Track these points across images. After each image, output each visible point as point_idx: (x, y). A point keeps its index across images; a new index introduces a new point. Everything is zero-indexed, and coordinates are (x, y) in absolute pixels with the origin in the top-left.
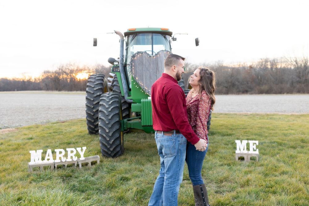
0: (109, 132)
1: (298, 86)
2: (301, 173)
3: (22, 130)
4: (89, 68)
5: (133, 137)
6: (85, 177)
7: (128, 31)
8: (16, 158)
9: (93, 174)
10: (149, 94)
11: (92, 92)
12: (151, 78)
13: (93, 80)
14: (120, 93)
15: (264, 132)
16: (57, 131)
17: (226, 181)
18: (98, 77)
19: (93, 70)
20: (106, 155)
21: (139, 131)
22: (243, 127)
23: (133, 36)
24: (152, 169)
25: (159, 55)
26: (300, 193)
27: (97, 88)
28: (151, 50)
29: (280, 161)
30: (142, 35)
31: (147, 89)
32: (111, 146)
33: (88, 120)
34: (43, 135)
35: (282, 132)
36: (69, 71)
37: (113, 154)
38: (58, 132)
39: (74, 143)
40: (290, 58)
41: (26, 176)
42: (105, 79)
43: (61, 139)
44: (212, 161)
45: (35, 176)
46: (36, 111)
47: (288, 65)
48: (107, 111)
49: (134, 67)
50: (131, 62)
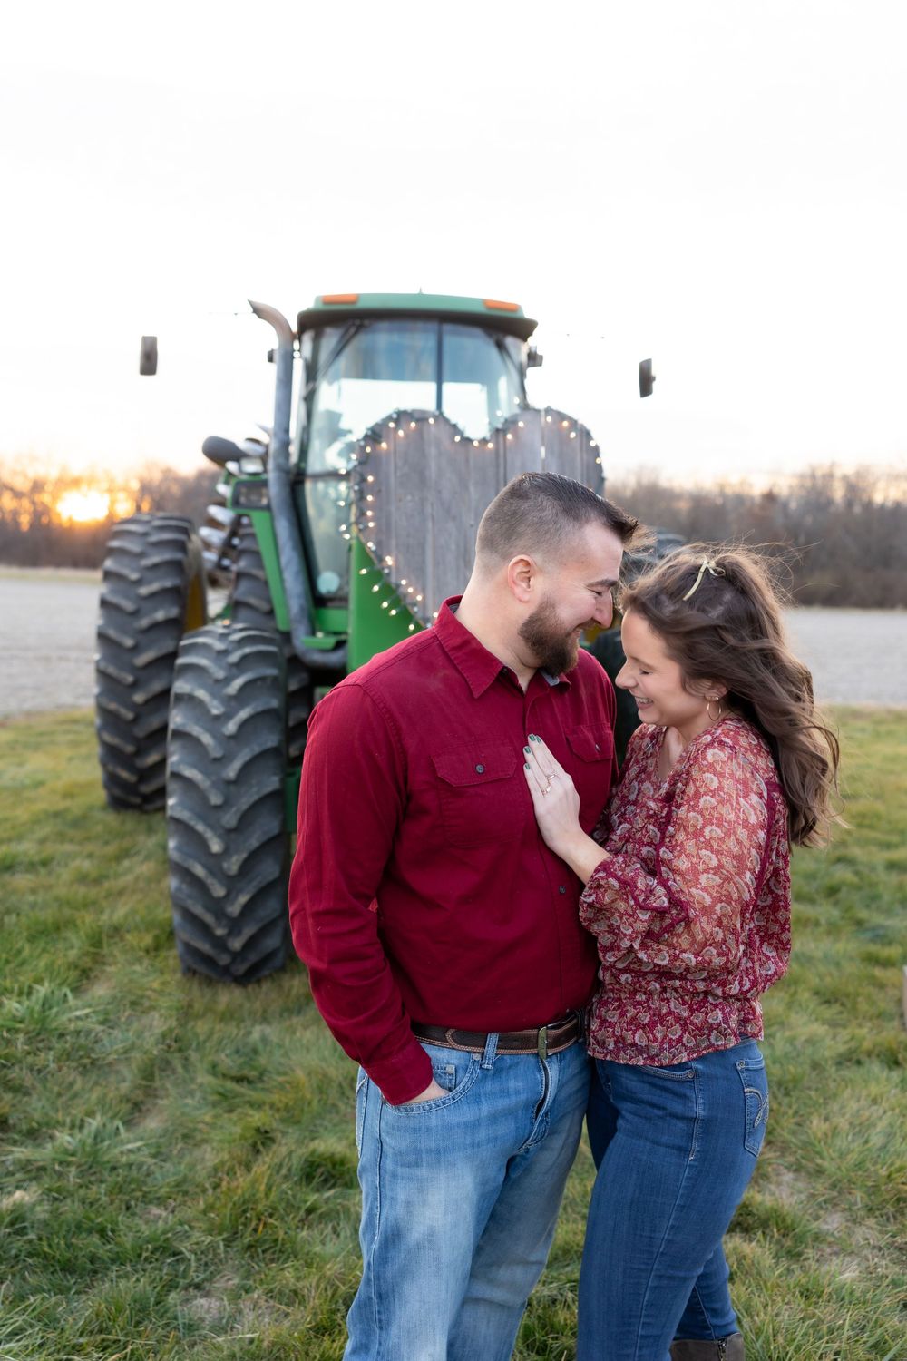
0: (226, 852)
4: (112, 475)
7: (321, 307)
9: (135, 1107)
11: (128, 606)
13: (134, 546)
14: (271, 613)
18: (161, 528)
19: (128, 480)
20: (202, 969)
23: (342, 330)
25: (516, 435)
27: (155, 587)
30: (392, 331)
32: (235, 925)
33: (105, 745)
36: (29, 484)
37: (241, 969)
42: (195, 542)
48: (214, 737)
49: (377, 494)
50: (355, 467)
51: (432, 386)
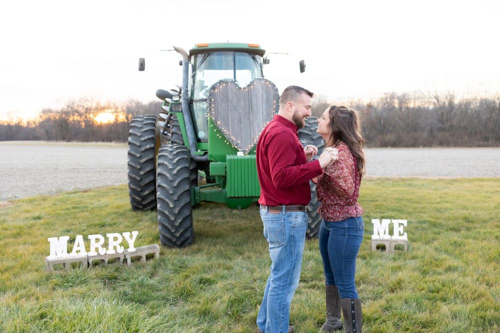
0: (174, 207)
1: (440, 135)
2: (477, 270)
3: (20, 204)
4: (116, 105)
5: (204, 214)
6: (139, 279)
7: (197, 48)
8: (21, 249)
9: (152, 274)
10: (237, 147)
11: (138, 144)
12: (241, 123)
13: (139, 125)
14: (184, 144)
15: (405, 205)
16: (78, 205)
17: (364, 282)
18: (147, 119)
19: (122, 108)
20: (167, 243)
22: (371, 199)
23: (203, 55)
24: (245, 265)
25: (253, 86)
26: (483, 299)
27: (146, 138)
29: (441, 251)
30: (217, 55)
31: (234, 139)
32: (177, 228)
33: (130, 188)
34: (57, 212)
35: (433, 206)
36: (84, 109)
37: (179, 243)
38: (79, 207)
39: (111, 225)
40: (429, 92)
41: (44, 278)
43: (88, 218)
45: (60, 278)
46: (36, 173)
47: (425, 104)
48: (170, 175)
49: (215, 104)
50: (208, 97)
51: (232, 71)
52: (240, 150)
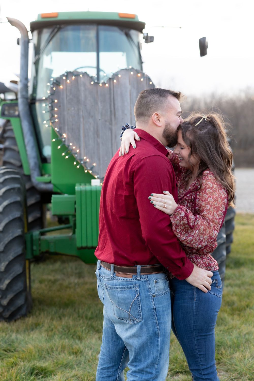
5: (52, 271)
7: (40, 20)
10: (93, 172)
12: (98, 136)
14: (21, 166)
21: (64, 257)
23: (51, 30)
25: (118, 80)
28: (95, 65)
30: (74, 30)
31: (88, 160)
32: (4, 293)
37: (7, 314)
44: (239, 329)
49: (59, 107)
50: (49, 96)
51: (94, 54)
52: (96, 177)
